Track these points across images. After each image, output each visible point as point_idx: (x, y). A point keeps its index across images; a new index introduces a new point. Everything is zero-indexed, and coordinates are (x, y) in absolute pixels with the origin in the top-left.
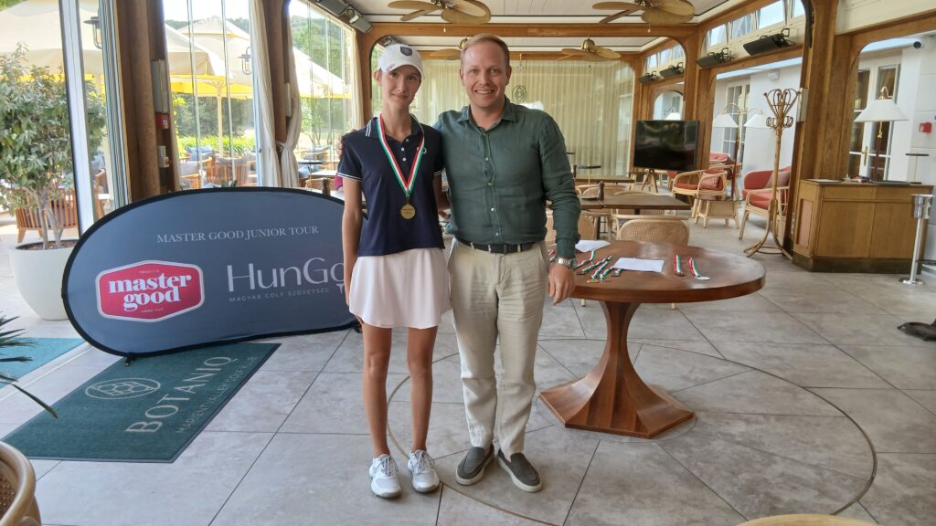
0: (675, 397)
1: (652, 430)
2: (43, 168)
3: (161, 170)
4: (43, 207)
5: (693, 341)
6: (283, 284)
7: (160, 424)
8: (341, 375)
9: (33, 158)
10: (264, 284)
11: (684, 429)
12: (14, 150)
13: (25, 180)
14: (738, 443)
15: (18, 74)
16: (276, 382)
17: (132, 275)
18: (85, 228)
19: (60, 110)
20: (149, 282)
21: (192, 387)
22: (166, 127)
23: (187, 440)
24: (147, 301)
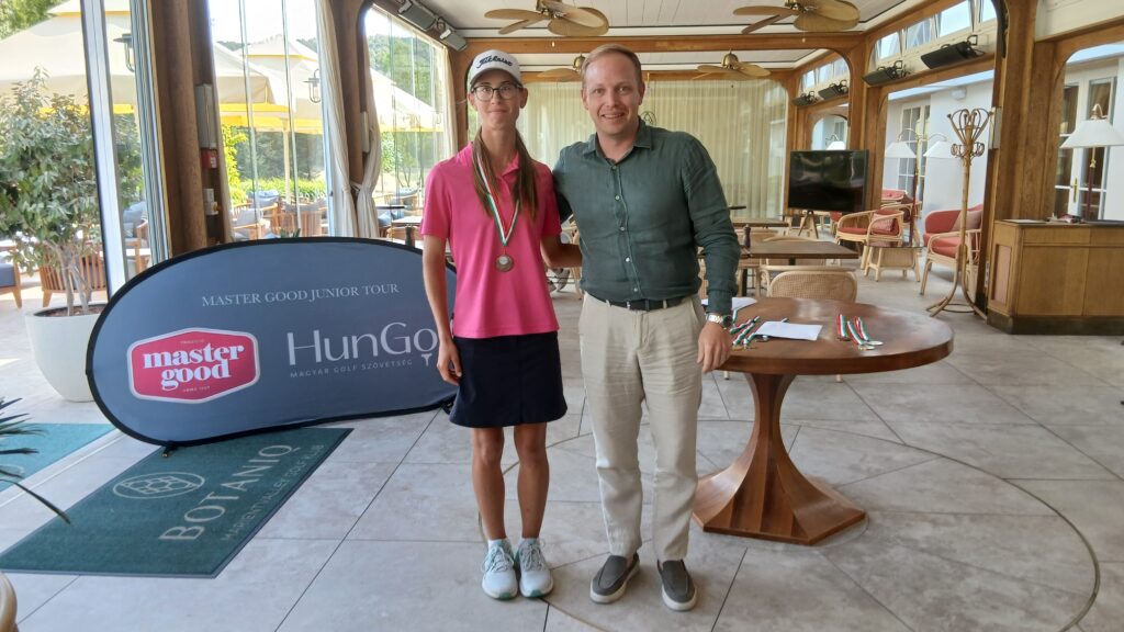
0: (842, 493)
1: (812, 535)
2: (67, 218)
3: (208, 217)
4: (66, 265)
5: (865, 422)
6: (356, 355)
7: (202, 529)
8: (425, 467)
9: (54, 205)
10: (333, 354)
11: (854, 534)
12: (32, 196)
13: (44, 233)
14: (922, 550)
15: (36, 104)
16: (346, 476)
17: (172, 346)
18: (115, 289)
19: (87, 147)
20: (192, 354)
21: (243, 483)
22: (214, 166)
23: (234, 549)
24: (189, 378)
